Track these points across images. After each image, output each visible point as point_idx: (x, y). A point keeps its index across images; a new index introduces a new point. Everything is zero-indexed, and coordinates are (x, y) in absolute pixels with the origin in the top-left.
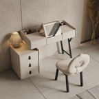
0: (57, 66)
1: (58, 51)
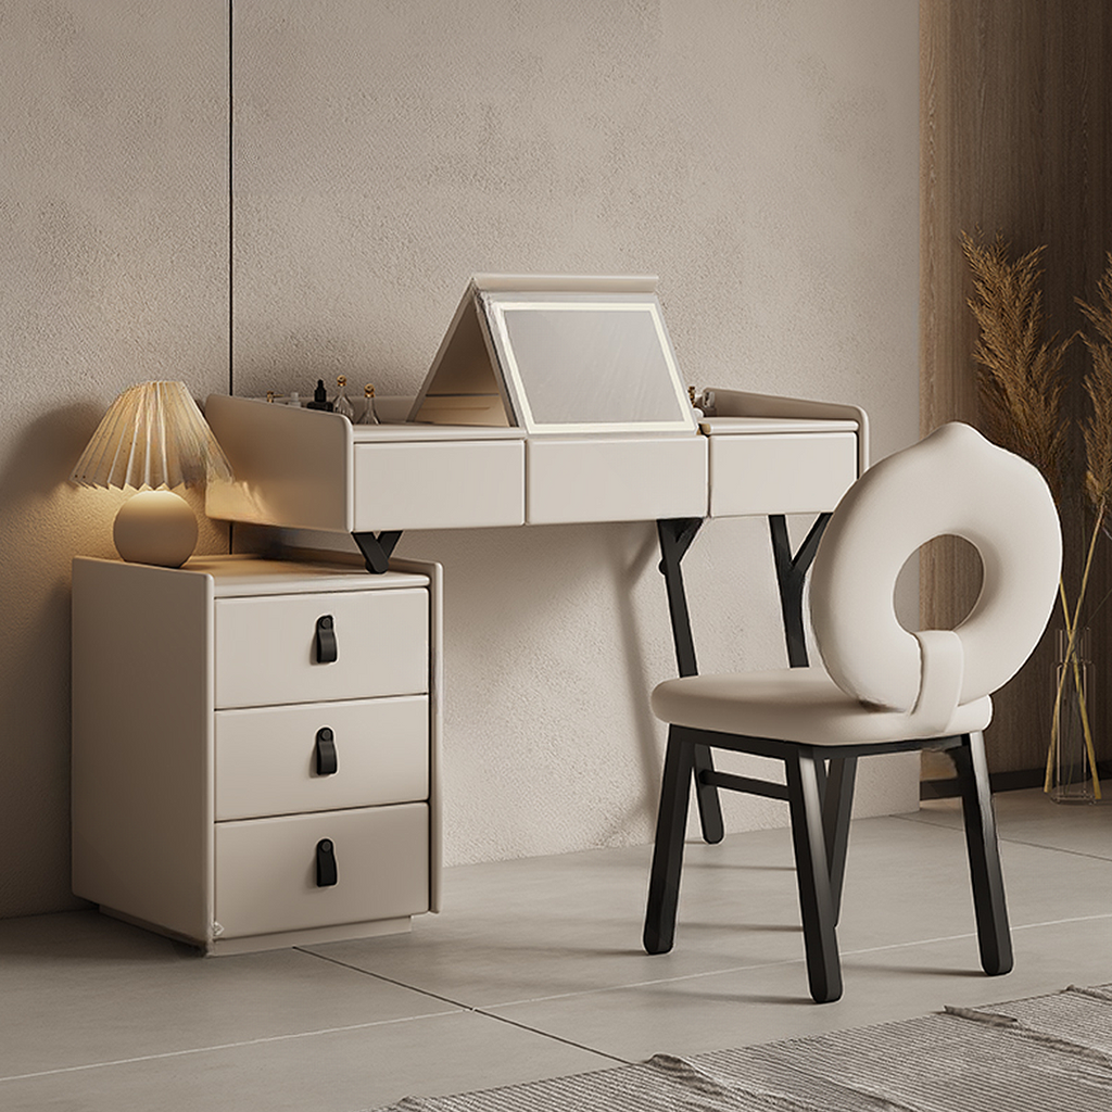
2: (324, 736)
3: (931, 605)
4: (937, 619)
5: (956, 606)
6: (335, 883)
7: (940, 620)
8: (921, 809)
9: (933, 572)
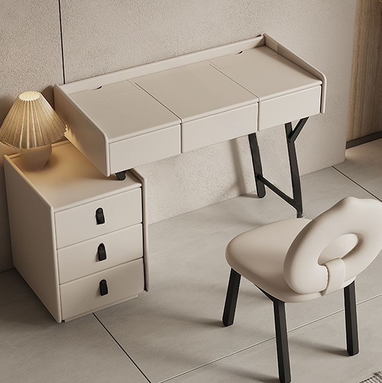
0: (230, 256)
1: (239, 182)
2: (102, 247)
3: (356, 79)
4: (358, 84)
5: (366, 77)
6: (107, 293)
7: (359, 84)
8: (346, 160)
9: (358, 67)
